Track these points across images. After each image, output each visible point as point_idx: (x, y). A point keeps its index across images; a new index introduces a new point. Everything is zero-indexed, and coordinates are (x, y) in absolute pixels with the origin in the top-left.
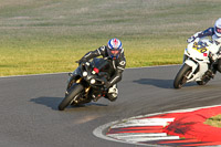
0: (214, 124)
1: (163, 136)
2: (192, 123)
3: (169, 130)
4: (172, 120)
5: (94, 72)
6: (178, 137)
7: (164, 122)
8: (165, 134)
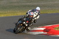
0: (56, 29)
1: (43, 33)
2: (51, 29)
3: (44, 31)
4: (45, 28)
5: (27, 22)
6: (46, 33)
7: (43, 29)
8: (43, 32)
